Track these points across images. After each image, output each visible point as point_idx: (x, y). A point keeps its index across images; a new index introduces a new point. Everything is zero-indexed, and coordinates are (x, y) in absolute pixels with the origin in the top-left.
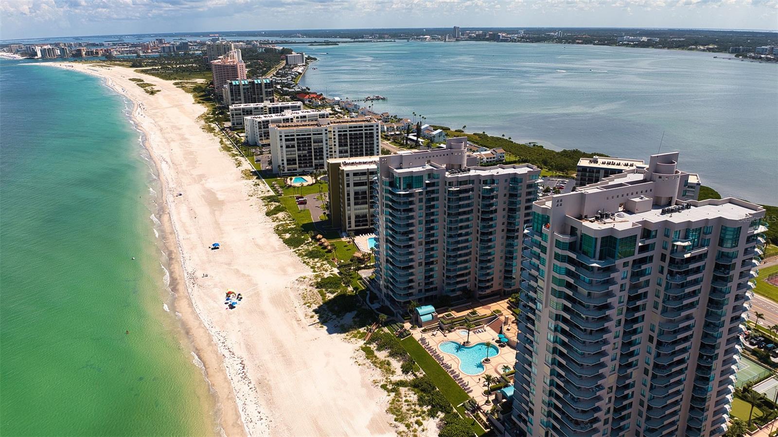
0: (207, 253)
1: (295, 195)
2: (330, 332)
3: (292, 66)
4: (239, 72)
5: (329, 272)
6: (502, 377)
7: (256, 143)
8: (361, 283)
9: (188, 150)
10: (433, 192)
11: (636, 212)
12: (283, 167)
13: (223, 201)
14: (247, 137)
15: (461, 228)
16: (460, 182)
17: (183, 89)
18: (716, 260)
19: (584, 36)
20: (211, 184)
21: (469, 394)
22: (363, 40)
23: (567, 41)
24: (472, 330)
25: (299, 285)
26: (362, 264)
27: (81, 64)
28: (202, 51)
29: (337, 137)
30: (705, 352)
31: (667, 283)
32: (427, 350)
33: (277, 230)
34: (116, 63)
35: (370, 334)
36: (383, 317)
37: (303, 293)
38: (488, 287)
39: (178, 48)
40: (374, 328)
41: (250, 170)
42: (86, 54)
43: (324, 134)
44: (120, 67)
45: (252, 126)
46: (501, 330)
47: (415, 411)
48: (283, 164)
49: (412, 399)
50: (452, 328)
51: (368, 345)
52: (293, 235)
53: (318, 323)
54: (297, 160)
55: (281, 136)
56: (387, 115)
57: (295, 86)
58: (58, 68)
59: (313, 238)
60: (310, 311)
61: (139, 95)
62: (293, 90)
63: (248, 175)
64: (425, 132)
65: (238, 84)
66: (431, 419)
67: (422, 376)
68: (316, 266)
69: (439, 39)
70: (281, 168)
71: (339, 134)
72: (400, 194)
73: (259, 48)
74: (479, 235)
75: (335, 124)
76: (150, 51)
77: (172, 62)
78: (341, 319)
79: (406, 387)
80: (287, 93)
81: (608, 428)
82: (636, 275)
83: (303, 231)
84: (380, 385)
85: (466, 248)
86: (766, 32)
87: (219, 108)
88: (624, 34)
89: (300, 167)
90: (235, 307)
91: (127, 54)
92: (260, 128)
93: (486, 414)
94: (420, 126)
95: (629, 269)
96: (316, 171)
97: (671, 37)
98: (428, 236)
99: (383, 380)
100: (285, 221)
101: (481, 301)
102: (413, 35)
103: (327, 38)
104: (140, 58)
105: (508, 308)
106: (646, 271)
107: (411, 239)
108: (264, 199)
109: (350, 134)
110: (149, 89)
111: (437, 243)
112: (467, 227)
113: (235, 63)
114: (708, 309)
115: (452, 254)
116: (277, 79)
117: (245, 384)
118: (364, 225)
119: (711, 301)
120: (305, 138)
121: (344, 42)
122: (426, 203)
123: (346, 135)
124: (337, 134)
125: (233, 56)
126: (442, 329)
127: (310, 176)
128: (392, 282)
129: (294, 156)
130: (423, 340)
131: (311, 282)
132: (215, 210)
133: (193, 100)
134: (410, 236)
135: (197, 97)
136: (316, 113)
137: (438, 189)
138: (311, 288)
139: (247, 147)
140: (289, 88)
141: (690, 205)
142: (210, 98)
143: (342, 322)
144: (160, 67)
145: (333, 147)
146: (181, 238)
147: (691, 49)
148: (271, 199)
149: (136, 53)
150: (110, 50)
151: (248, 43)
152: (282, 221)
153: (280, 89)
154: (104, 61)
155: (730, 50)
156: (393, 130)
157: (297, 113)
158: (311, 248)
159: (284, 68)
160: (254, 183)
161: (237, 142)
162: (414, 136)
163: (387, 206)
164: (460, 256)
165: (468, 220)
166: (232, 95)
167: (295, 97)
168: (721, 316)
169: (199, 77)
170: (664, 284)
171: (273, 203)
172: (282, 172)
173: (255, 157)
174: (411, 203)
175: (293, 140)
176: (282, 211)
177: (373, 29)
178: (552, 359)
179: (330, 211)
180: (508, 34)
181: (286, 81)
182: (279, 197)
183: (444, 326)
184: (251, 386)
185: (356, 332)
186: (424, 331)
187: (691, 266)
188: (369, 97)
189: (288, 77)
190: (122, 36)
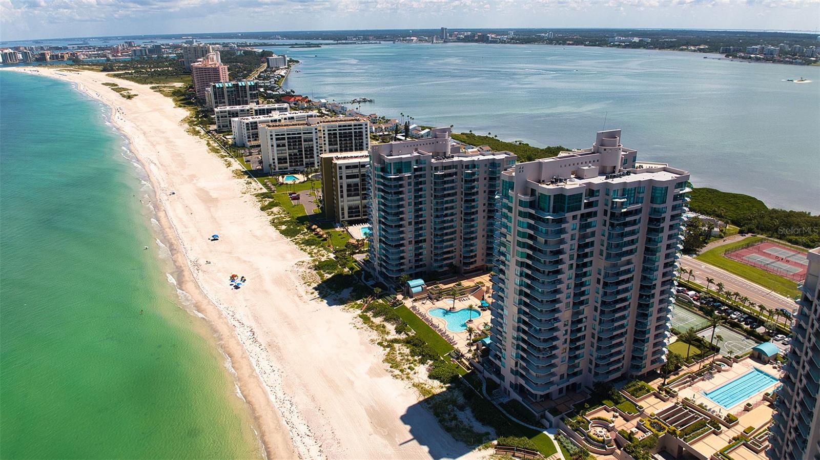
0: (208, 244)
1: (288, 192)
2: (330, 304)
3: (274, 69)
4: (221, 75)
5: (325, 257)
6: (483, 332)
7: (244, 144)
8: (356, 265)
9: (175, 153)
10: (420, 176)
11: (585, 177)
12: (274, 165)
13: (217, 198)
14: (235, 138)
15: (447, 209)
16: (445, 168)
17: (162, 93)
18: (650, 215)
19: (575, 37)
20: (202, 183)
21: (454, 346)
22: (347, 42)
23: (557, 42)
24: (457, 299)
25: (298, 268)
26: (357, 250)
27: (46, 69)
28: (176, 54)
29: (327, 136)
30: (644, 292)
31: (609, 233)
32: (418, 315)
33: (273, 222)
34: (85, 67)
35: (366, 305)
36: (378, 290)
37: (303, 275)
38: (472, 263)
39: (151, 51)
40: (370, 300)
41: (240, 170)
42: (50, 58)
43: (314, 133)
44: (90, 71)
45: (240, 128)
46: (483, 298)
47: (408, 360)
48: (274, 163)
49: (404, 351)
50: (440, 298)
51: (365, 314)
52: (289, 226)
53: (318, 298)
54: (288, 159)
55: (271, 135)
56: (374, 116)
57: (279, 89)
58: (22, 73)
59: (309, 228)
60: (310, 289)
61: (115, 100)
62: (277, 93)
63: (239, 174)
64: (413, 132)
65: (221, 86)
66: (422, 365)
67: (413, 334)
68: (313, 252)
69: (426, 40)
70: (272, 167)
71: (329, 133)
72: (391, 178)
73: (238, 50)
74: (462, 216)
75: (324, 124)
76: (120, 54)
77: (146, 66)
78: (339, 294)
79: (399, 343)
80: (271, 96)
81: (565, 357)
82: (584, 227)
83: (298, 223)
84: (377, 343)
85: (452, 227)
86: (760, 31)
87: (202, 111)
88: (615, 34)
89: (290, 166)
90: (239, 288)
91: (95, 57)
92: (248, 129)
93: (468, 360)
94: (408, 127)
95: (577, 221)
96: (308, 169)
97: (663, 37)
98: (417, 217)
99: (379, 339)
100: (280, 214)
101: (466, 275)
102: (399, 37)
103: (309, 39)
104: (110, 62)
105: (490, 280)
106: (592, 224)
107: (402, 219)
108: (257, 195)
109: (340, 133)
110: (125, 94)
111: (425, 223)
112: (452, 208)
113: (217, 66)
114: (644, 256)
115: (439, 233)
116: (260, 82)
117: (256, 346)
118: (356, 216)
119: (647, 249)
120: (296, 137)
121: (327, 44)
122: (414, 186)
123: (336, 134)
124: (327, 132)
125: (213, 58)
126: (430, 298)
127: (301, 175)
128: (385, 260)
129: (285, 155)
130: (414, 308)
131: (309, 265)
132: (210, 207)
133: (173, 104)
134: (401, 216)
135: (177, 101)
136: (304, 114)
137: (425, 174)
138: (310, 270)
139: (235, 149)
140: (273, 91)
141: (630, 172)
142: (191, 102)
143: (340, 296)
144: (133, 71)
145: (323, 145)
146: (180, 231)
147: (682, 50)
148: (264, 196)
149: (106, 57)
150: (76, 54)
151: (225, 45)
152: (277, 214)
153: (263, 92)
154: (71, 65)
155: (721, 50)
156: (382, 130)
157: (284, 114)
158: (307, 238)
159: (265, 71)
160: (246, 182)
161: (224, 144)
162: (403, 136)
163: (380, 190)
164: (446, 234)
165: (452, 201)
166: (216, 98)
167: (279, 99)
168: (655, 261)
169: (177, 81)
170: (607, 235)
171: (266, 199)
172: (273, 171)
173: (244, 158)
174: (401, 186)
175: (284, 139)
176: (276, 206)
177: (356, 31)
178: (519, 300)
179: (324, 204)
180: (497, 36)
181: (269, 84)
182: (272, 194)
183: (432, 296)
184: (262, 347)
185: (353, 303)
186: (415, 300)
187: (628, 219)
188: (356, 100)
189: (272, 80)
190: (86, 39)
